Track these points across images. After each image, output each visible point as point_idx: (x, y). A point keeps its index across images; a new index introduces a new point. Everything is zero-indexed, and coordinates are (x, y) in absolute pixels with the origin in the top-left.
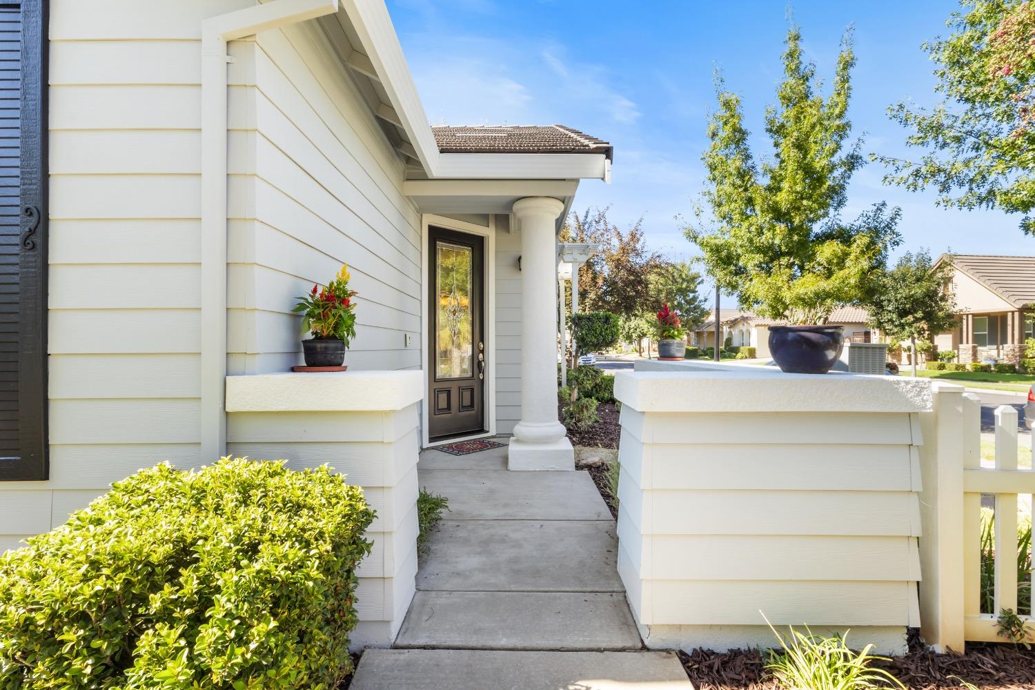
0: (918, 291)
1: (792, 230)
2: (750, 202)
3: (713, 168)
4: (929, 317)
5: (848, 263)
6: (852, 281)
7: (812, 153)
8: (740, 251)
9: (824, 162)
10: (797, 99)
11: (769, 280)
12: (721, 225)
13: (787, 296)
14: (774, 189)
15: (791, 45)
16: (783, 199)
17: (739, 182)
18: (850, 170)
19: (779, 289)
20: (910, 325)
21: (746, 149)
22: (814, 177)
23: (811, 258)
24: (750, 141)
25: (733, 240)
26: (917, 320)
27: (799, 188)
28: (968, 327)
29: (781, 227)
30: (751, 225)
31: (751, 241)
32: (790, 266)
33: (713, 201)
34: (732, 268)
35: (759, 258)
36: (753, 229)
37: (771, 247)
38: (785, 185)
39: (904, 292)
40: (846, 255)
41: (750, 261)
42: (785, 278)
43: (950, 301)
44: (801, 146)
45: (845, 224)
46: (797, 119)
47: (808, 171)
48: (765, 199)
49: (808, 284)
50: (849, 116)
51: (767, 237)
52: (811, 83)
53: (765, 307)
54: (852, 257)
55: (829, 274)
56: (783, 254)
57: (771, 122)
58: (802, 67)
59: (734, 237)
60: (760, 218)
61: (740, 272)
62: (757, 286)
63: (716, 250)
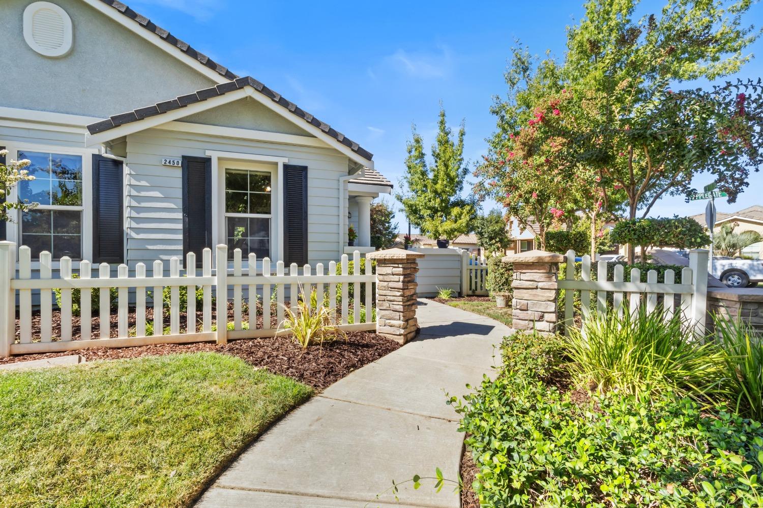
0: (497, 228)
1: (442, 201)
2: (425, 186)
3: (409, 168)
4: (501, 241)
5: (462, 217)
6: (464, 225)
7: (450, 168)
8: (421, 208)
9: (454, 174)
10: (444, 142)
11: (433, 222)
12: (412, 194)
13: (440, 230)
14: (435, 182)
15: (442, 118)
16: (439, 187)
17: (421, 177)
18: (465, 175)
19: (437, 227)
20: (494, 244)
21: (424, 162)
22: (451, 179)
23: (449, 214)
24: (426, 158)
25: (417, 202)
26: (497, 242)
27: (445, 183)
28: (519, 245)
29: (438, 200)
30: (425, 197)
31: (426, 203)
32: (441, 216)
33: (409, 182)
34: (418, 215)
35: (429, 212)
36: (427, 198)
37: (434, 208)
38: (440, 182)
39: (491, 228)
40: (462, 213)
41: (426, 213)
42: (439, 222)
43: (509, 234)
44: (446, 166)
45: (463, 198)
46: (444, 152)
47: (448, 175)
48: (432, 187)
49: (448, 225)
50: (463, 155)
51: (432, 204)
52: (449, 136)
53: (431, 234)
54: (464, 215)
55: (456, 221)
56: (439, 211)
57: (434, 152)
58: (446, 128)
59: (420, 201)
60: (430, 194)
61: (421, 217)
62: (428, 225)
63: (410, 206)
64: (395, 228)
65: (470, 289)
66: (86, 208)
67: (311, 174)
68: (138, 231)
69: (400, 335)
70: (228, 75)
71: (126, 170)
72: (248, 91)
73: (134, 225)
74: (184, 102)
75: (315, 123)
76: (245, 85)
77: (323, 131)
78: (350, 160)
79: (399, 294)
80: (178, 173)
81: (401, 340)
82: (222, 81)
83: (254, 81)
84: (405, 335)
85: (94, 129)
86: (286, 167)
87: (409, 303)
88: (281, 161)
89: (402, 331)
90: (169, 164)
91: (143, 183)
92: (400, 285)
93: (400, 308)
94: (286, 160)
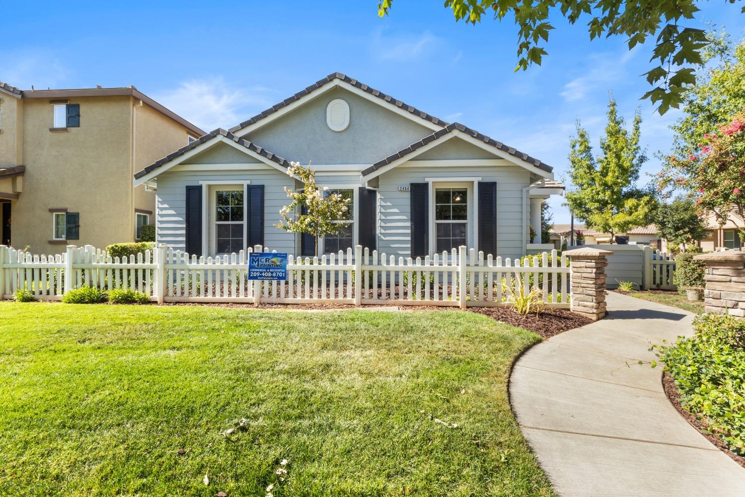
0: (686, 216)
1: (613, 193)
2: (593, 180)
3: (573, 162)
4: (692, 231)
5: (639, 209)
6: (641, 217)
7: (623, 159)
8: (587, 201)
9: (629, 164)
10: (615, 133)
11: (603, 215)
12: (575, 188)
13: (611, 223)
14: (604, 174)
15: (612, 108)
16: (609, 179)
17: (588, 171)
18: (641, 163)
19: (607, 220)
20: (681, 235)
21: (591, 156)
22: (624, 170)
23: (623, 206)
24: (592, 151)
25: (583, 196)
26: (685, 233)
27: (616, 174)
28: (721, 236)
29: (608, 193)
30: (592, 190)
31: (593, 197)
32: (612, 209)
33: (572, 176)
34: (583, 209)
35: (597, 205)
36: (594, 191)
37: (603, 200)
38: (610, 174)
39: (676, 217)
40: (638, 205)
41: (592, 206)
42: (610, 215)
43: (705, 222)
44: (618, 157)
45: (639, 187)
46: (615, 142)
47: (620, 166)
48: (601, 180)
49: (621, 218)
50: (639, 144)
51: (601, 197)
52: (621, 125)
53: (600, 227)
54: (641, 206)
55: (631, 214)
56: (609, 204)
57: (603, 144)
58: (617, 118)
59: (586, 194)
60: (598, 187)
61: (588, 211)
62: (596, 218)
63: (575, 200)
64: (549, 220)
65: (654, 283)
66: (355, 221)
67: (499, 188)
68: (385, 235)
69: (593, 313)
70: (440, 123)
71: (378, 196)
72: (456, 133)
73: (383, 231)
74: (415, 147)
75: (505, 148)
76: (453, 129)
77: (510, 154)
78: (532, 173)
79: (592, 282)
80: (408, 195)
81: (594, 317)
82: (438, 129)
83: (459, 125)
84: (597, 314)
85: (365, 173)
86: (480, 184)
87: (600, 290)
88: (476, 180)
89: (595, 311)
90: (403, 190)
91: (389, 204)
92: (593, 275)
93: (594, 293)
94: (480, 179)
